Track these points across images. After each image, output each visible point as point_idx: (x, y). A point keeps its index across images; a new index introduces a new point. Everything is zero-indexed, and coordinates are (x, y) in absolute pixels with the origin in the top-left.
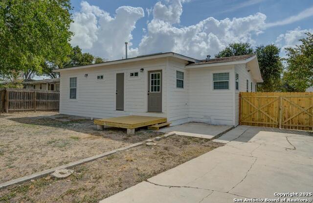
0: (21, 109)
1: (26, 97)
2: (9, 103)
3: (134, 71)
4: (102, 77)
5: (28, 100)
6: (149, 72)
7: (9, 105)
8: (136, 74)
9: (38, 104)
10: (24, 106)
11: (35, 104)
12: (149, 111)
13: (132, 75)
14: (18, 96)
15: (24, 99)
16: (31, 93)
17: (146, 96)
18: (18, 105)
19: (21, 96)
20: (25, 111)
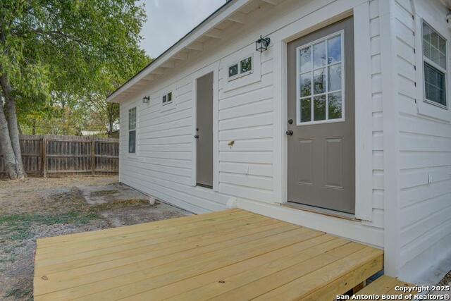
0: (70, 171)
1: (77, 151)
2: (49, 160)
4: (170, 98)
5: (80, 155)
7: (50, 164)
8: (247, 66)
9: (97, 162)
10: (75, 165)
11: (94, 163)
12: (294, 200)
14: (65, 147)
15: (73, 152)
16: (86, 143)
17: (281, 140)
18: (65, 164)
19: (69, 149)
20: (76, 173)
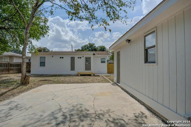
3: (79, 57)
4: (63, 58)
6: (85, 57)
8: (81, 58)
12: (86, 70)
13: (79, 58)
14: (2, 65)
17: (85, 65)
